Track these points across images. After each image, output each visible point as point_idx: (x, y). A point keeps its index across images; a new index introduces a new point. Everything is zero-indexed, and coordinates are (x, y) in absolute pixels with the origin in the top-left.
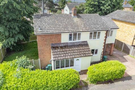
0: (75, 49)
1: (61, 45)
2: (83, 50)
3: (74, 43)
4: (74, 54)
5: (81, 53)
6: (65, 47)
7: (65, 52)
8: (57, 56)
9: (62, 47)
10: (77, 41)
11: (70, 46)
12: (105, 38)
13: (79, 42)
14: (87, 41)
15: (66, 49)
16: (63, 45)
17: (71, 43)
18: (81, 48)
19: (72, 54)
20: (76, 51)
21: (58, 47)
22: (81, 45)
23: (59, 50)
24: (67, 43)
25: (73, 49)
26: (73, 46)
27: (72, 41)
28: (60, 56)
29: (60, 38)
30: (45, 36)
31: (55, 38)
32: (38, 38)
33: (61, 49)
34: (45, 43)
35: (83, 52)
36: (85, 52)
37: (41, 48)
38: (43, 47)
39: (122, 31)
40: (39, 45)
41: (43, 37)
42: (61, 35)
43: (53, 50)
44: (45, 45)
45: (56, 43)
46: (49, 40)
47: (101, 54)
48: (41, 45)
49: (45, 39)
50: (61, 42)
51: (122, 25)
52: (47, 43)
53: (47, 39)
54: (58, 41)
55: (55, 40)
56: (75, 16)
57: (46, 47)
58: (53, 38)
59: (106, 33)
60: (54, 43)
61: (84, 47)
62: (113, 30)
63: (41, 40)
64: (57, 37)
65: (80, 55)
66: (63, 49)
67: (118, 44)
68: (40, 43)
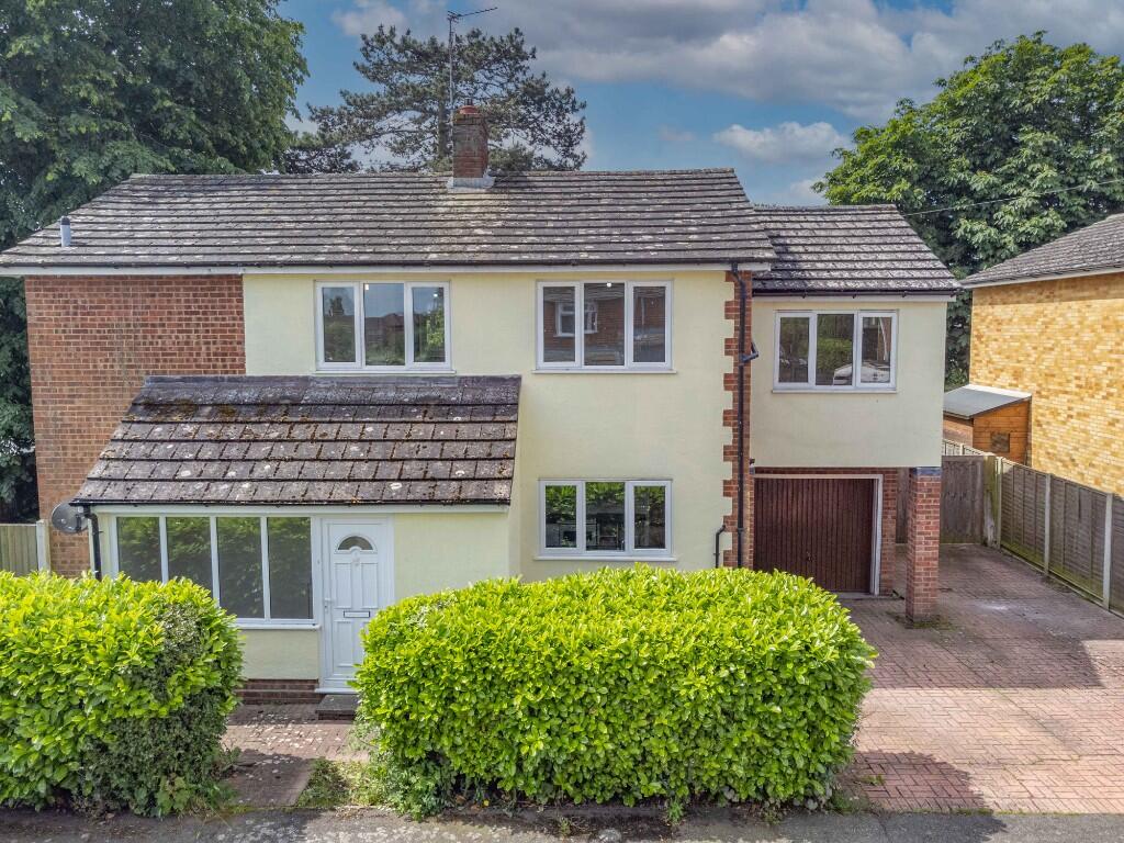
0: (350, 431)
1: (230, 395)
2: (430, 450)
3: (370, 383)
4: (316, 469)
5: (390, 470)
6: (264, 407)
7: (233, 451)
8: (140, 470)
9: (227, 412)
10: (412, 367)
11: (317, 405)
12: (728, 365)
13: (436, 380)
14: (516, 380)
15: (258, 430)
16: (248, 395)
17: (343, 383)
18: (421, 431)
19: (287, 470)
20: (354, 448)
21: (190, 408)
22: (441, 404)
23: (189, 428)
24: (306, 379)
25: (331, 431)
26: (357, 404)
27: (358, 367)
28: (165, 470)
29: (234, 325)
30: (96, 295)
31: (190, 319)
32: (38, 308)
33: (213, 423)
34: (95, 366)
35: (425, 463)
36: (439, 463)
37: (62, 414)
38: (76, 400)
39: (1112, 390)
40: (46, 384)
41: (80, 303)
42: (241, 295)
43: (139, 422)
44: (96, 390)
45: (194, 372)
46: (130, 337)
47: (717, 555)
48: (63, 384)
49: (94, 326)
50: (243, 366)
51: (1104, 327)
52: (112, 366)
53: (114, 331)
54: (215, 354)
55: (187, 343)
56: (472, 176)
57: (104, 408)
58: (163, 325)
59: (731, 298)
60: (178, 377)
61: (455, 427)
62: (892, 311)
63: (64, 331)
64: (204, 313)
65: (375, 484)
66: (236, 422)
67: (1065, 523)
68: (53, 366)
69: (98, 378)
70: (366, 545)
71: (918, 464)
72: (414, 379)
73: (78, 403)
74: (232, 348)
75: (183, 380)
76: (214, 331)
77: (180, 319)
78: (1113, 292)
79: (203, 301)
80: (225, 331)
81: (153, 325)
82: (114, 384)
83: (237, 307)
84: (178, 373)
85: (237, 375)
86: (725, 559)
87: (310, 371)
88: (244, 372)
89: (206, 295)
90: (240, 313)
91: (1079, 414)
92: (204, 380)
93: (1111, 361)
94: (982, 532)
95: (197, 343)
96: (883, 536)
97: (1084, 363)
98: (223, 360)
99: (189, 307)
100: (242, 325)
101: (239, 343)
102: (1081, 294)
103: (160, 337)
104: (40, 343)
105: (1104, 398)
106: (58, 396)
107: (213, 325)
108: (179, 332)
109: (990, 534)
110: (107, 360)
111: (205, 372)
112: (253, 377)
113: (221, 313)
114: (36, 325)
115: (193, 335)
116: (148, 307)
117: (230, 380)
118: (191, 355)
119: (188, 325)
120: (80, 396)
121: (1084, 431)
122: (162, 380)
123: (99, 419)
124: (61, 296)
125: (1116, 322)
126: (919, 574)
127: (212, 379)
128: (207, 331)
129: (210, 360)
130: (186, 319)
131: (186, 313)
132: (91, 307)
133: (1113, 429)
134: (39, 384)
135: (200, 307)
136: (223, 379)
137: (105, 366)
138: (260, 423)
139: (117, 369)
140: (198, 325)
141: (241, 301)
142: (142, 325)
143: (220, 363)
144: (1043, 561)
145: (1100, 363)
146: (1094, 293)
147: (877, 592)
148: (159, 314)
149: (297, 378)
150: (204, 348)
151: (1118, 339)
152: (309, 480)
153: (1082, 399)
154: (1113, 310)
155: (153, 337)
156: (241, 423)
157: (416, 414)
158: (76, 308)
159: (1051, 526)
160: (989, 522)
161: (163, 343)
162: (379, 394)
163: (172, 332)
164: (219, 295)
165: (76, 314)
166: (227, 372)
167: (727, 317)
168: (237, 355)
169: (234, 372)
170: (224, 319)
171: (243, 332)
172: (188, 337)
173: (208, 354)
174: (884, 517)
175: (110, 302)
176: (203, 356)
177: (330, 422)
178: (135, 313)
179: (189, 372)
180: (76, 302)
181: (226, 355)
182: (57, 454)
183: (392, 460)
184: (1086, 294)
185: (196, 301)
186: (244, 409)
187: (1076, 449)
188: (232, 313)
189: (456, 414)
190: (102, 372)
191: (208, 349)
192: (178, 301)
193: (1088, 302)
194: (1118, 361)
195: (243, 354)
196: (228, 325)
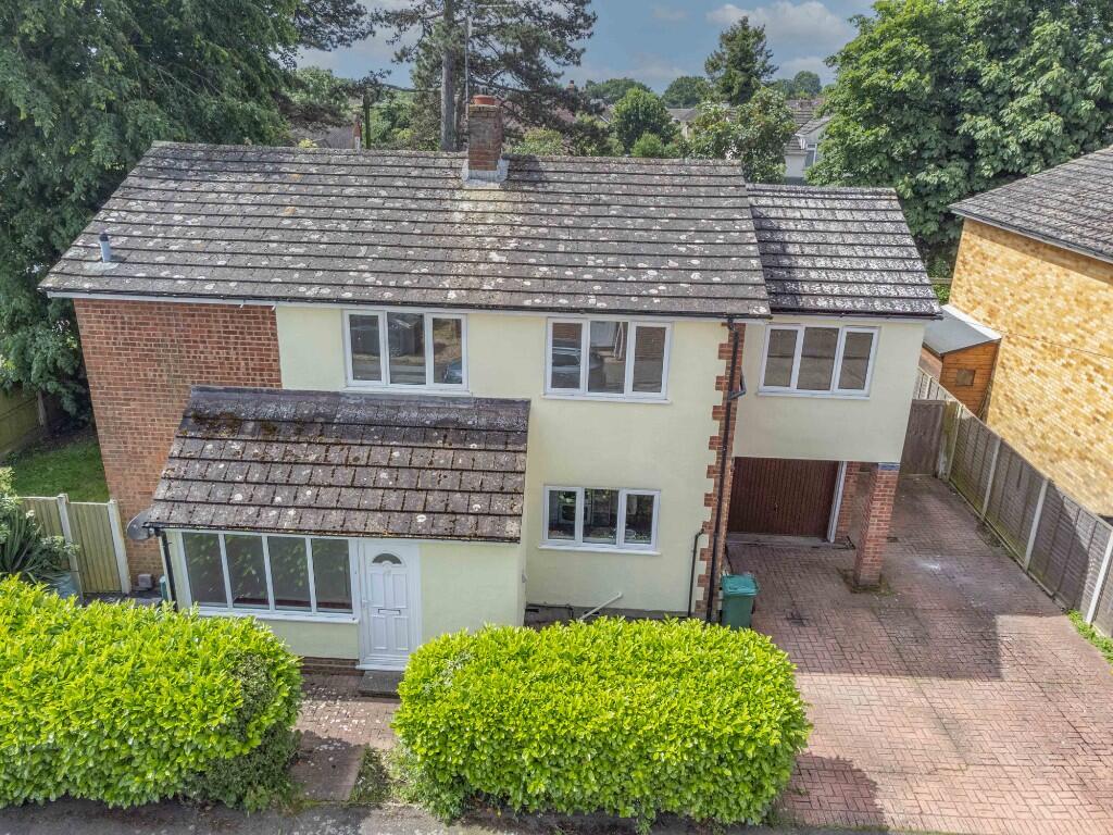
0: (379, 455)
1: (270, 410)
2: (450, 480)
3: (396, 402)
4: (351, 497)
5: (415, 501)
6: (301, 425)
7: (278, 474)
8: (198, 492)
9: (268, 428)
10: (431, 388)
11: (348, 425)
12: (718, 398)
13: (454, 400)
14: (526, 404)
15: (298, 451)
16: (286, 411)
17: (372, 401)
18: (442, 458)
19: (327, 496)
20: (384, 475)
21: (235, 423)
22: (459, 428)
23: (236, 446)
24: (336, 394)
25: (362, 453)
26: (382, 424)
27: (383, 386)
28: (220, 493)
29: (269, 345)
30: (140, 313)
31: (229, 338)
32: (88, 322)
33: (257, 441)
34: (145, 375)
35: (445, 494)
36: (458, 495)
37: (120, 414)
38: (131, 403)
39: (1072, 361)
40: (102, 388)
41: (126, 319)
42: (274, 319)
43: (191, 438)
44: (148, 395)
45: (235, 384)
46: (175, 351)
47: (695, 552)
48: (117, 389)
49: (141, 340)
50: (279, 381)
51: (1076, 300)
52: (161, 376)
53: (159, 345)
54: (253, 369)
55: (227, 359)
56: (486, 169)
57: (156, 410)
58: (205, 342)
59: (725, 341)
60: (221, 388)
61: (471, 454)
62: (874, 327)
63: (114, 344)
64: (241, 333)
65: (403, 515)
66: (277, 441)
67: (1005, 485)
68: (108, 373)
69: (149, 384)
70: (395, 560)
71: (881, 459)
72: (434, 399)
73: (133, 405)
74: (269, 364)
75: (226, 390)
76: (250, 349)
77: (219, 337)
78: (1091, 271)
79: (239, 322)
80: (261, 350)
81: (195, 342)
82: (164, 391)
83: (271, 329)
84: (221, 384)
85: (274, 388)
86: (702, 554)
87: (340, 388)
88: (281, 386)
89: (242, 317)
90: (274, 334)
91: (1039, 371)
92: (244, 391)
93: (1077, 334)
94: (934, 466)
95: (237, 359)
96: (844, 496)
97: (1053, 327)
98: (261, 375)
99: (227, 327)
100: (277, 345)
101: (275, 360)
102: (1062, 261)
103: (202, 352)
104: (94, 353)
105: (1064, 365)
106: (114, 399)
107: (249, 344)
108: (220, 348)
109: (941, 469)
110: (155, 370)
111: (246, 384)
112: (289, 391)
113: (256, 334)
114: (88, 337)
115: (232, 352)
116: (189, 326)
117: (269, 392)
118: (231, 369)
119: (226, 343)
120: (135, 399)
121: (1041, 388)
122: (208, 390)
123: (154, 420)
124: (108, 312)
125: (1088, 300)
126: (869, 548)
127: (250, 391)
128: (245, 349)
129: (248, 374)
130: (225, 338)
131: (225, 332)
132: (137, 324)
133: (1066, 396)
134: (97, 388)
135: (237, 328)
136: (262, 391)
137: (155, 376)
138: (299, 443)
139: (165, 378)
140: (236, 344)
141: (274, 323)
142: (186, 341)
143: (258, 378)
144: (982, 507)
145: (1066, 333)
146: (1074, 264)
147: (832, 541)
148: (200, 332)
149: (329, 393)
150: (243, 363)
151: (1087, 318)
152: (347, 509)
153: (1045, 359)
154: (1087, 287)
155: (196, 352)
156: (282, 442)
157: (438, 438)
158: (123, 323)
159: (994, 482)
160: (942, 458)
161: (206, 358)
162: (403, 414)
163: (213, 348)
164: (254, 318)
165: (123, 328)
166: (265, 386)
167: (720, 357)
168: (273, 370)
169: (272, 386)
170: (260, 339)
171: (277, 351)
172: (228, 353)
173: (247, 369)
174: (846, 481)
175: (153, 319)
176: (243, 370)
177: (361, 445)
178: (177, 331)
179: (230, 384)
180: (122, 318)
181: (262, 370)
182: (119, 447)
183: (417, 490)
184: (1068, 262)
185: (233, 322)
186: (284, 426)
187: (1032, 402)
188: (267, 334)
189: (473, 440)
190: (152, 381)
191: (247, 364)
192: (216, 321)
193: (1067, 271)
194: (1082, 337)
195: (279, 371)
196: (264, 344)
